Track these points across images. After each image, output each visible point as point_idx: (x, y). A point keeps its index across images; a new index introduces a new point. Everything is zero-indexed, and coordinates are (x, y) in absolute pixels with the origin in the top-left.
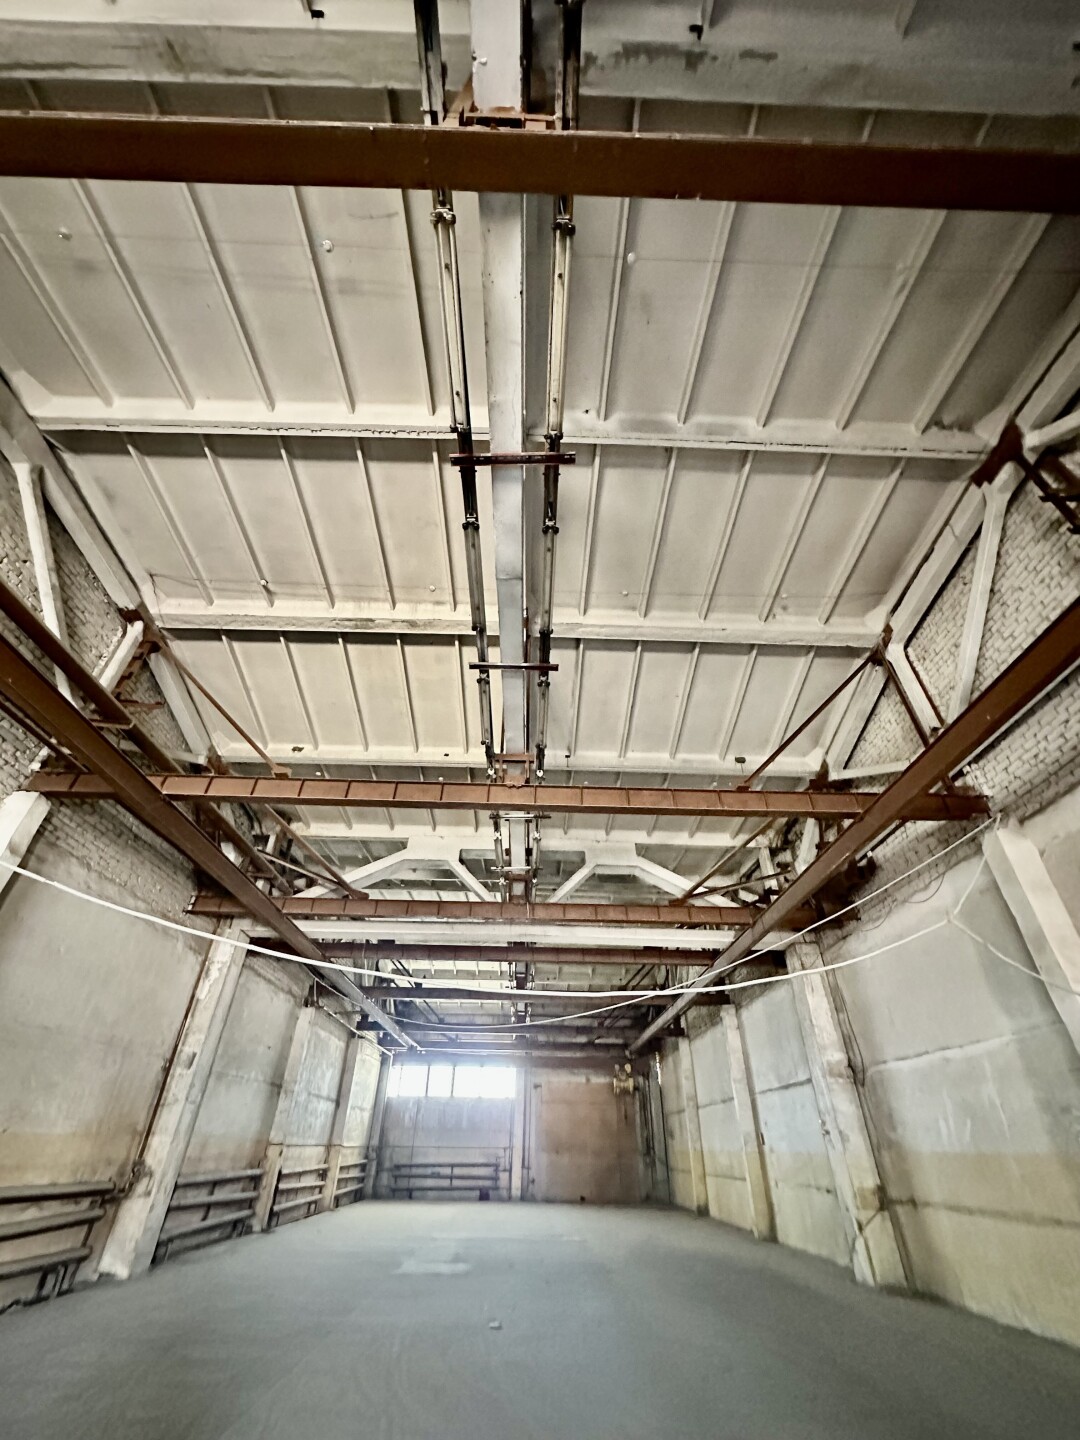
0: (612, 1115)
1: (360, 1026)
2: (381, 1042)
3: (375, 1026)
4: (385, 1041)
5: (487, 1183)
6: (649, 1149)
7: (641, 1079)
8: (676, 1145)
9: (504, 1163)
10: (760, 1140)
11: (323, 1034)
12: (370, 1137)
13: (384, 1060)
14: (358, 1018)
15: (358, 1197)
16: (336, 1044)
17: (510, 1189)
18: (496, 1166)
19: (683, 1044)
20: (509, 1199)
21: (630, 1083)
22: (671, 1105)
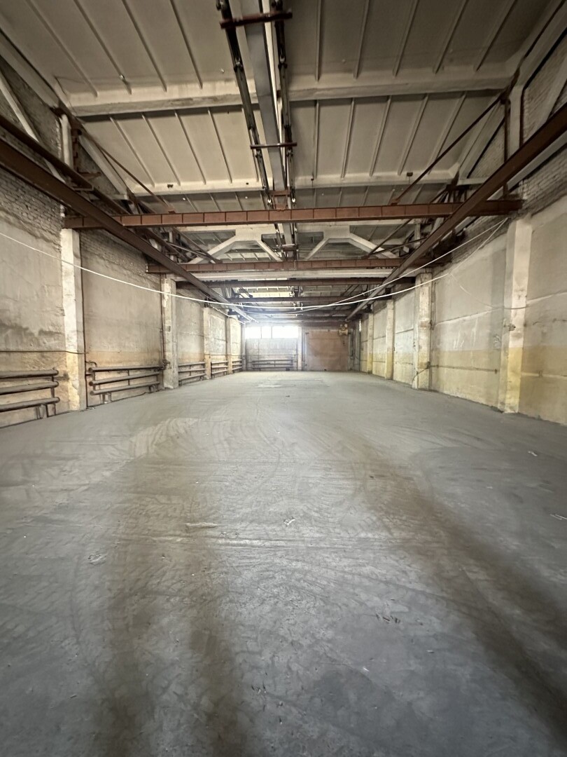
0: (339, 343)
1: (229, 313)
2: (239, 319)
3: (235, 313)
4: (241, 318)
5: (289, 366)
6: (353, 354)
7: (352, 330)
8: (363, 353)
9: (295, 359)
10: (394, 349)
11: (214, 317)
12: (242, 352)
13: (242, 325)
14: (228, 310)
15: (241, 370)
16: (221, 320)
17: (297, 367)
18: (292, 361)
19: (371, 316)
20: (297, 370)
21: (347, 332)
22: (364, 338)
